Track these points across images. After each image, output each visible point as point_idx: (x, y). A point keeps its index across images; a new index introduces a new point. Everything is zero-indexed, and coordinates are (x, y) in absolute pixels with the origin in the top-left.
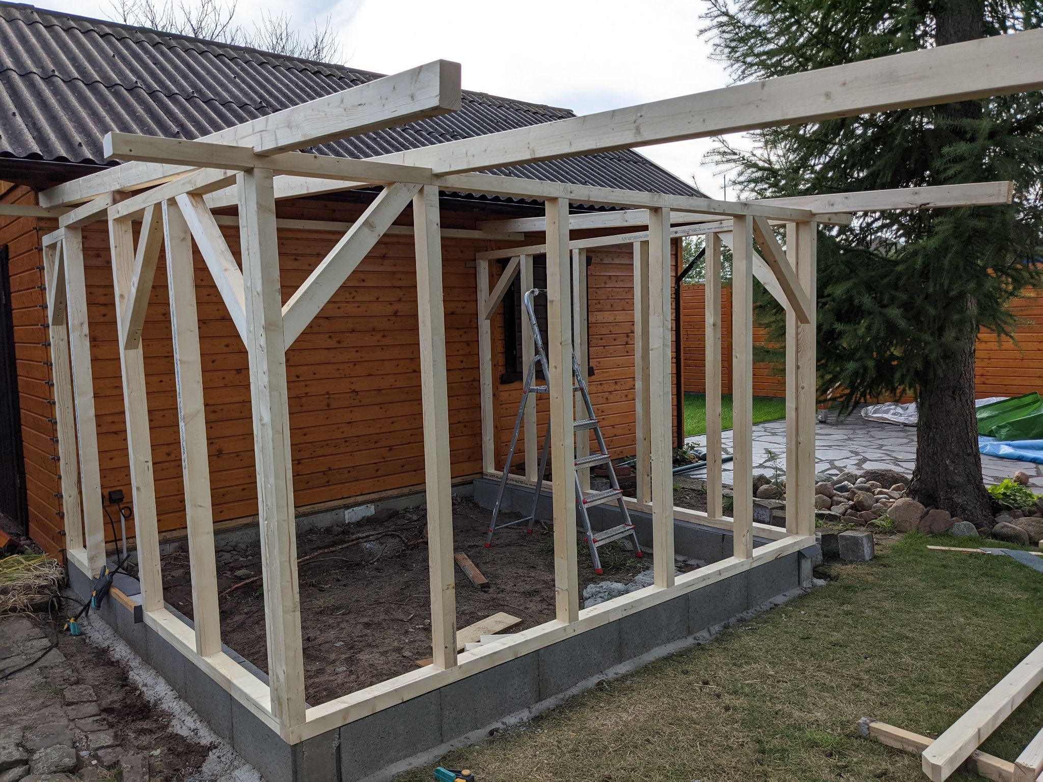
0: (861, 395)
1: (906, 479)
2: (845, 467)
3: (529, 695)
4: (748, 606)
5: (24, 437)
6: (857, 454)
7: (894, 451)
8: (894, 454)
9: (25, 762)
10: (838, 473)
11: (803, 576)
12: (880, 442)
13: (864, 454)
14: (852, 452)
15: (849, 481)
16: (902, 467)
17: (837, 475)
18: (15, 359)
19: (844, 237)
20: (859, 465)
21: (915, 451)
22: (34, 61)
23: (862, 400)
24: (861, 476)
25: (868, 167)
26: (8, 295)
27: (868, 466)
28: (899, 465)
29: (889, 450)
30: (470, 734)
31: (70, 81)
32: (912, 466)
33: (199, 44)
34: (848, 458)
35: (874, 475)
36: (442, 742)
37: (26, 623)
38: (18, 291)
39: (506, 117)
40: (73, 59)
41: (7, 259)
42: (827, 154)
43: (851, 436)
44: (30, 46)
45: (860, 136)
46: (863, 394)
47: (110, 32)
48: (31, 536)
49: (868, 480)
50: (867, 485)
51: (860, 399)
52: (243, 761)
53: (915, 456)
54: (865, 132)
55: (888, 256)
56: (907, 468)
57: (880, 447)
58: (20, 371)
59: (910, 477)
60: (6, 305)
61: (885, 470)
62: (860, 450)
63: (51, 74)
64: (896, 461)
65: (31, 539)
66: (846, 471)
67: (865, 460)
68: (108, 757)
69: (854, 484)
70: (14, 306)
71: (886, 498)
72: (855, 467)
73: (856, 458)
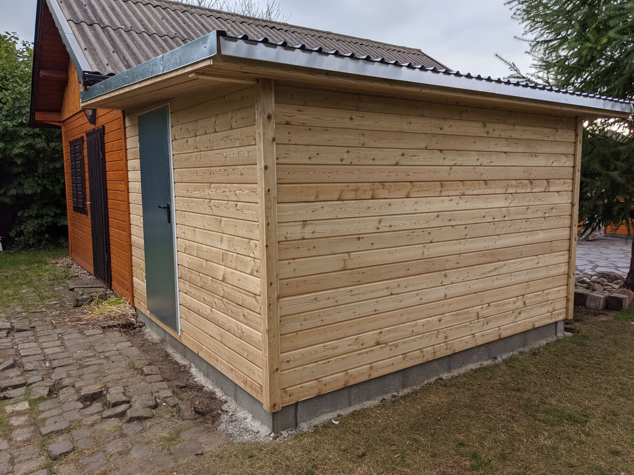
0: (597, 225)
1: (623, 278)
2: (584, 270)
3: (398, 384)
4: (524, 345)
5: (111, 233)
6: (592, 262)
7: (615, 262)
8: (615, 263)
9: (128, 402)
10: (580, 273)
11: (558, 330)
12: (607, 256)
13: (596, 263)
14: (588, 261)
15: (587, 278)
16: (620, 271)
17: (579, 274)
18: (107, 190)
19: (592, 128)
20: (593, 269)
21: (630, 262)
22: (120, 22)
23: (597, 228)
24: (594, 275)
25: (607, 85)
26: (104, 154)
27: (599, 270)
28: (618, 270)
29: (613, 261)
30: (365, 403)
31: (140, 33)
32: (628, 271)
33: (207, 11)
34: (586, 265)
35: (603, 275)
36: (350, 405)
37: (117, 334)
38: (111, 152)
39: (382, 54)
40: (141, 21)
41: (104, 134)
42: (582, 78)
43: (588, 252)
44: (117, 12)
45: (603, 66)
46: (598, 224)
47: (159, 5)
48: (113, 288)
49: (599, 278)
50: (599, 280)
51: (596, 227)
52: (242, 409)
53: (629, 265)
54: (606, 64)
55: (617, 140)
56: (624, 271)
57: (607, 259)
58: (109, 196)
59: (625, 277)
60: (102, 159)
61: (610, 272)
62: (594, 260)
63: (130, 29)
64: (617, 268)
65: (113, 290)
66: (585, 272)
67: (597, 266)
68: (172, 401)
69: (590, 279)
70: (107, 160)
71: (610, 288)
72: (591, 270)
73: (591, 265)
